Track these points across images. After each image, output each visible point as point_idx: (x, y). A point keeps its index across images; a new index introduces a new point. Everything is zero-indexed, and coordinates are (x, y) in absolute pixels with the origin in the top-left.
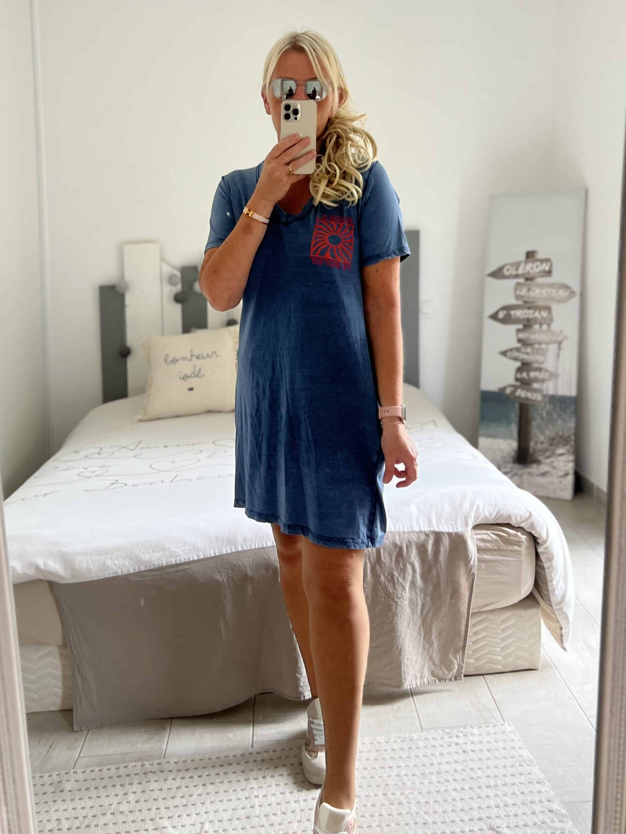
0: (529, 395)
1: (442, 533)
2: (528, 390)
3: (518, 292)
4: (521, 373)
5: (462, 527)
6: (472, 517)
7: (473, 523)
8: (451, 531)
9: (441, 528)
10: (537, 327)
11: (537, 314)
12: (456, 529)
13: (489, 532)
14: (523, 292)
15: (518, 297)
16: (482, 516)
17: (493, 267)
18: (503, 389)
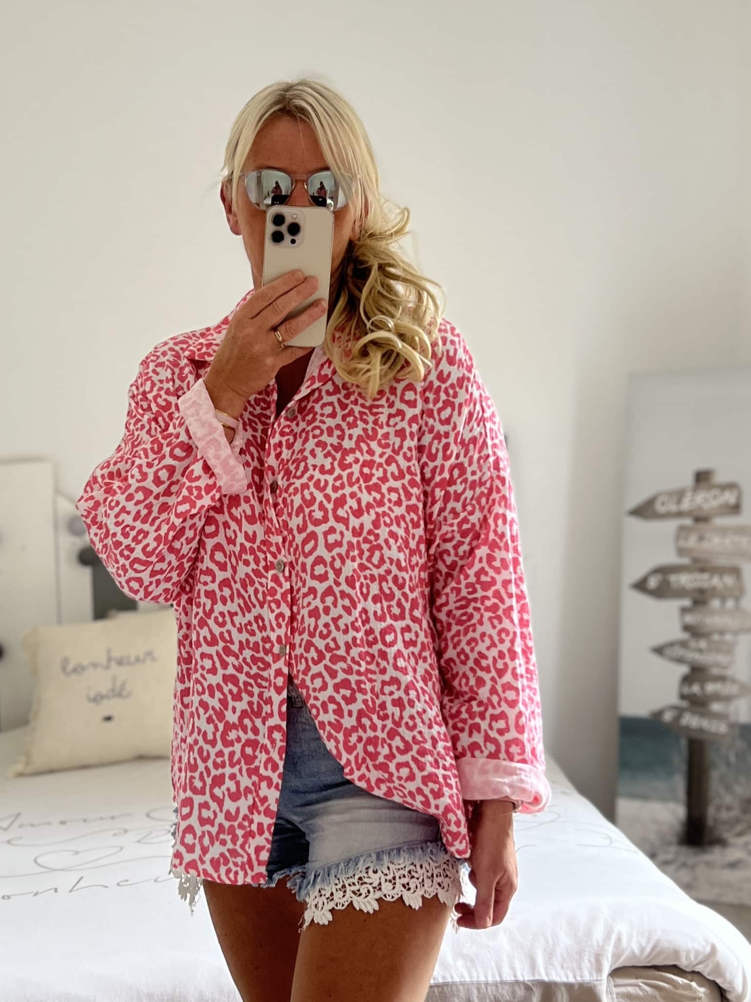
0: (705, 724)
1: (556, 984)
2: (702, 715)
3: (682, 543)
4: (691, 686)
5: (591, 973)
6: (610, 956)
7: (611, 966)
8: (571, 980)
9: (554, 974)
10: (716, 603)
11: (716, 581)
12: (581, 976)
13: (639, 982)
14: (692, 542)
15: (681, 552)
16: (627, 953)
17: (636, 499)
18: (658, 714)
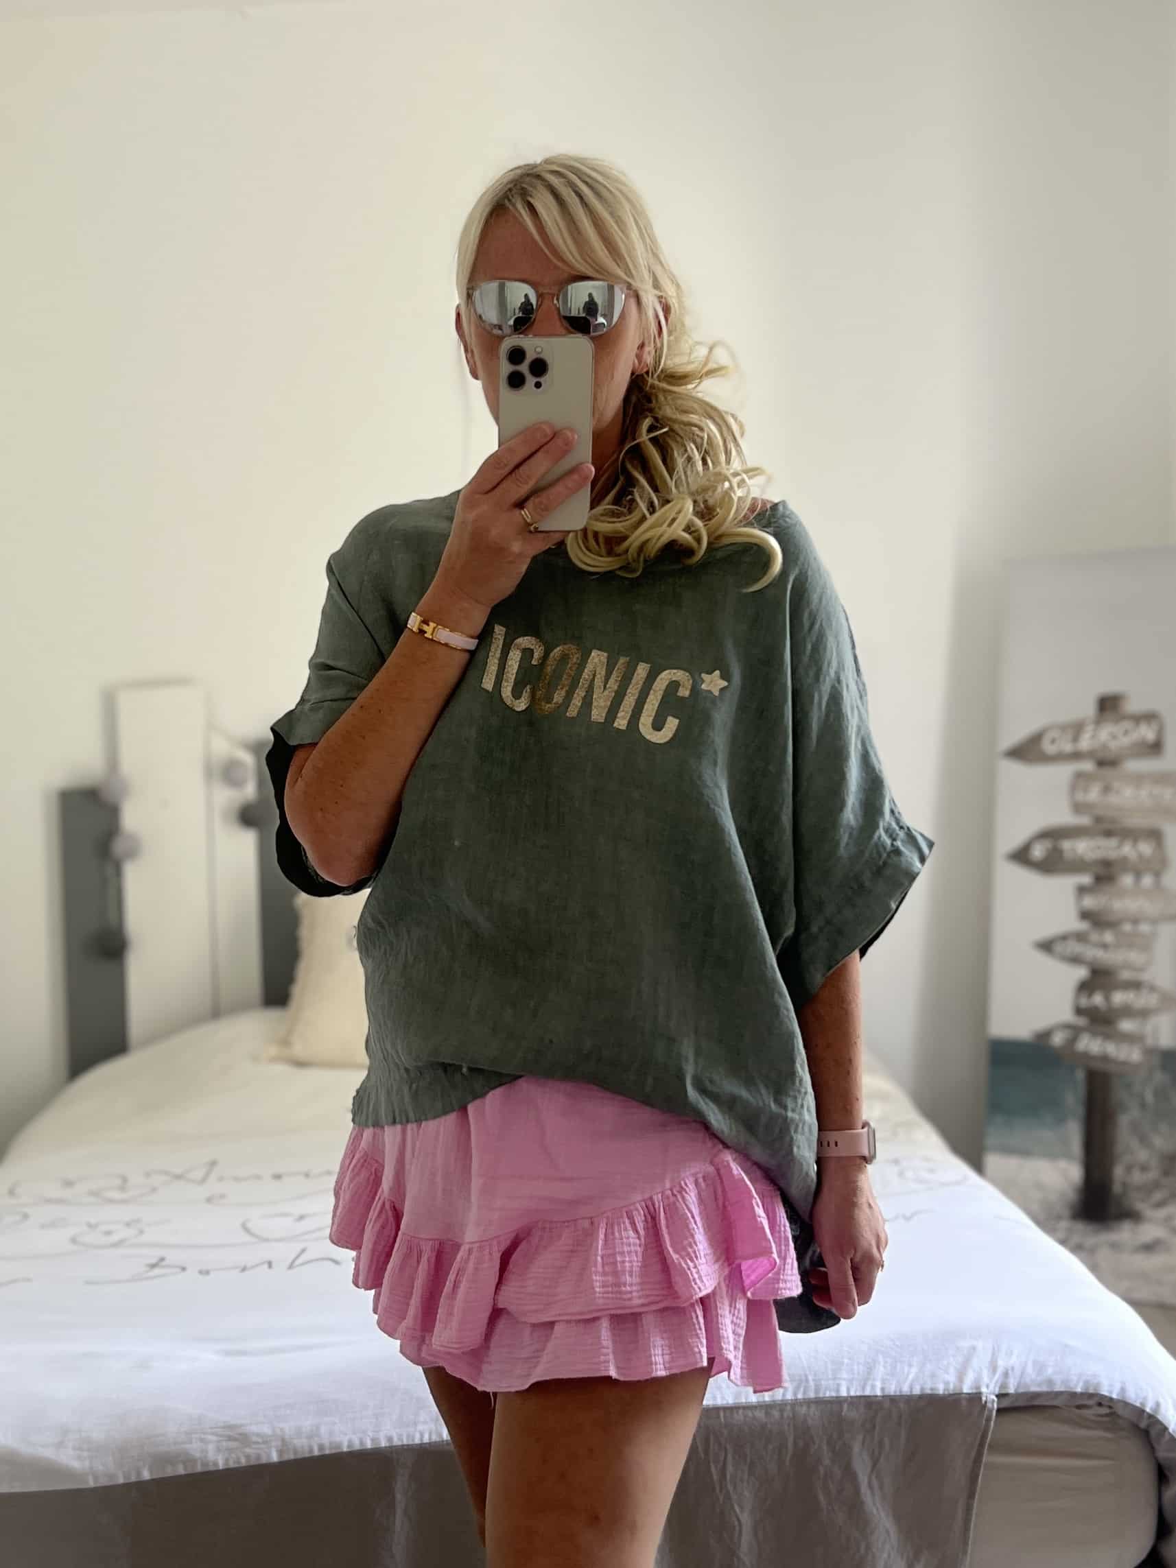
0: (1111, 1049)
2: (1107, 1037)
3: (1080, 797)
4: (1090, 995)
10: (1127, 880)
11: (1127, 850)
14: (1093, 794)
15: (1078, 808)
17: (1016, 734)
18: (1044, 1036)
